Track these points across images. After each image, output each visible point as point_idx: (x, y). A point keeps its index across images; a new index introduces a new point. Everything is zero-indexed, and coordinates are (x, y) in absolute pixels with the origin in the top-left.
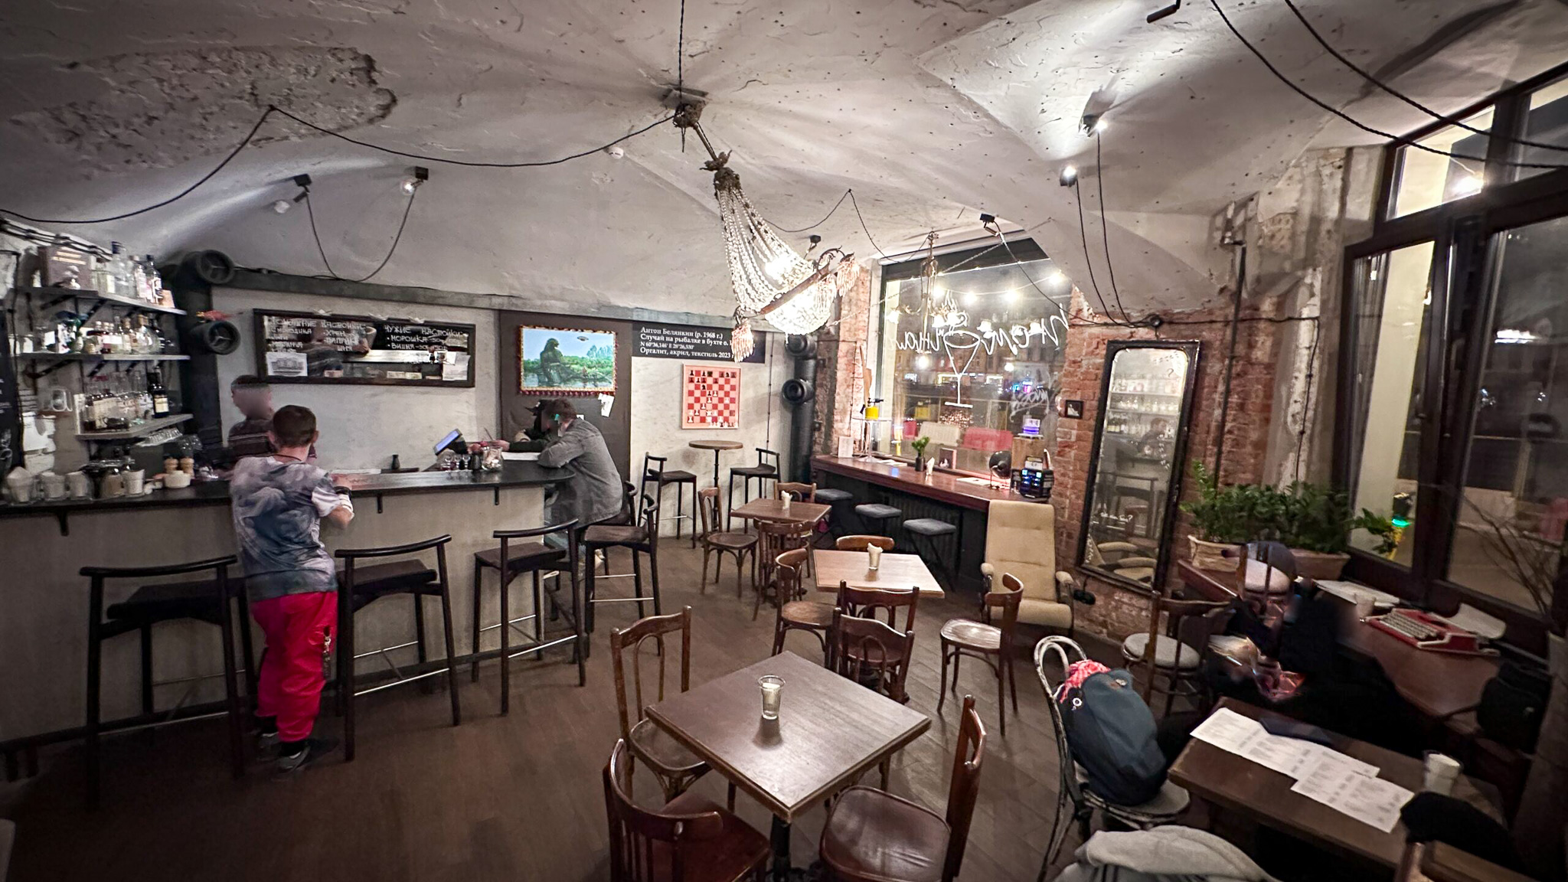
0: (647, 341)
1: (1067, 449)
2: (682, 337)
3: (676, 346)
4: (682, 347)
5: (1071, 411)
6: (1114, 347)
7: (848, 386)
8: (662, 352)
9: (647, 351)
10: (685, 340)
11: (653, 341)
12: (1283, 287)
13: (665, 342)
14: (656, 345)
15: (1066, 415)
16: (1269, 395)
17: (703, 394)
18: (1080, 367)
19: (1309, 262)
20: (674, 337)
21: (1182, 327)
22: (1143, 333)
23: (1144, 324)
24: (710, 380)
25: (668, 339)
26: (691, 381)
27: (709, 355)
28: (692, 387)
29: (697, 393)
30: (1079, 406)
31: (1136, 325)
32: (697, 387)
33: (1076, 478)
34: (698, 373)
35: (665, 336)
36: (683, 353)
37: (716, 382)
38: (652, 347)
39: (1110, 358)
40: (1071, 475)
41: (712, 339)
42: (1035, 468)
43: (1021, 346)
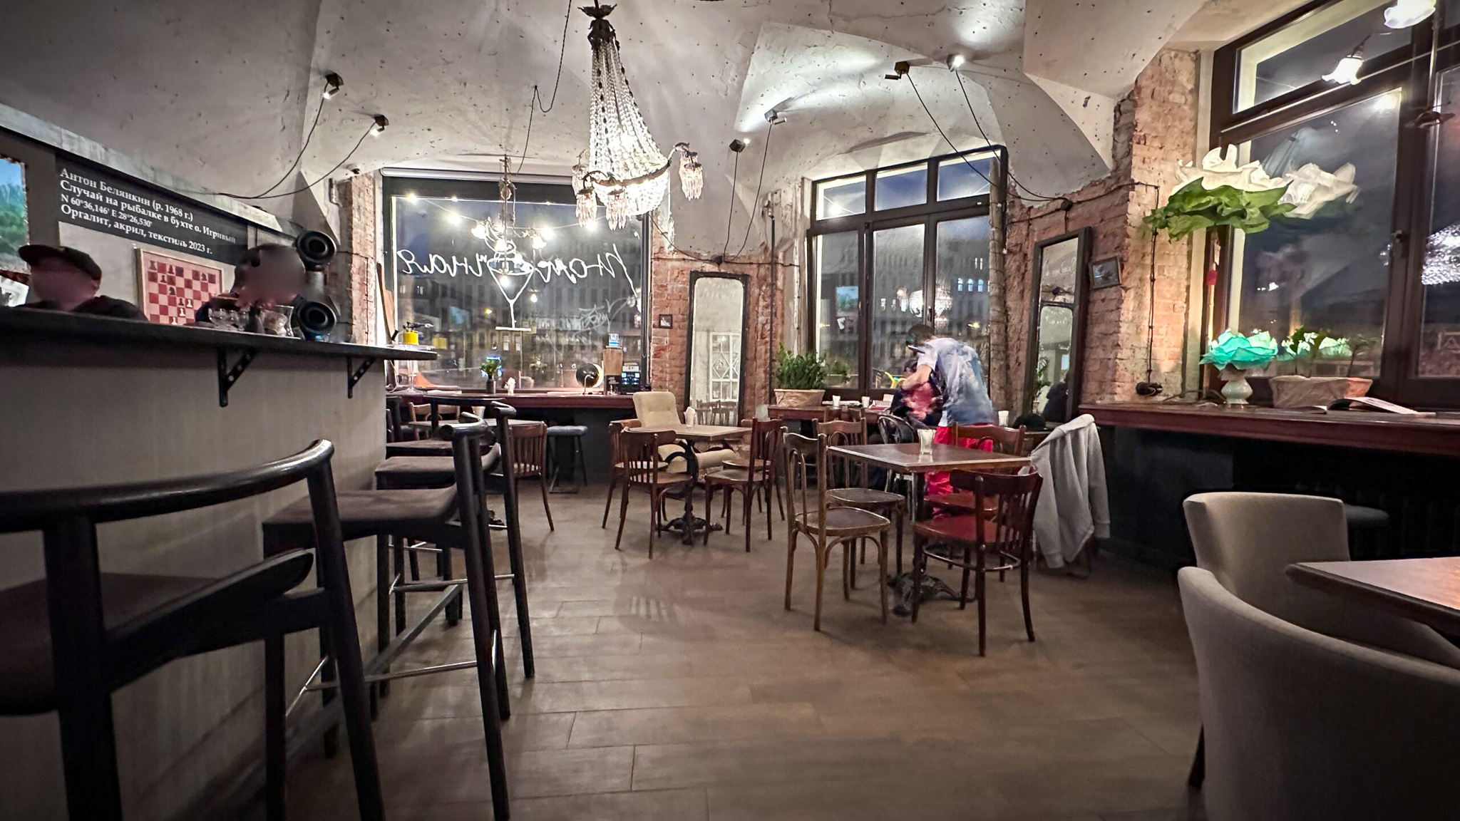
0: (71, 195)
1: (662, 352)
2: (132, 203)
3: (124, 216)
4: (134, 220)
5: (663, 323)
6: (695, 275)
7: (363, 310)
8: (101, 220)
9: (74, 214)
10: (136, 209)
11: (83, 197)
13: (103, 204)
14: (88, 206)
15: (660, 327)
16: (783, 308)
17: (172, 302)
18: (666, 290)
19: (796, 234)
20: (120, 199)
21: (735, 265)
22: (711, 268)
23: (711, 261)
24: (180, 282)
25: (109, 200)
26: (152, 278)
27: (175, 241)
28: (154, 288)
29: (163, 300)
30: (670, 318)
31: (705, 261)
32: (162, 290)
33: (671, 373)
34: (162, 268)
35: (105, 194)
36: (135, 230)
37: (188, 284)
38: (81, 208)
39: (692, 283)
40: (668, 370)
41: (178, 218)
42: (632, 370)
43: (579, 276)
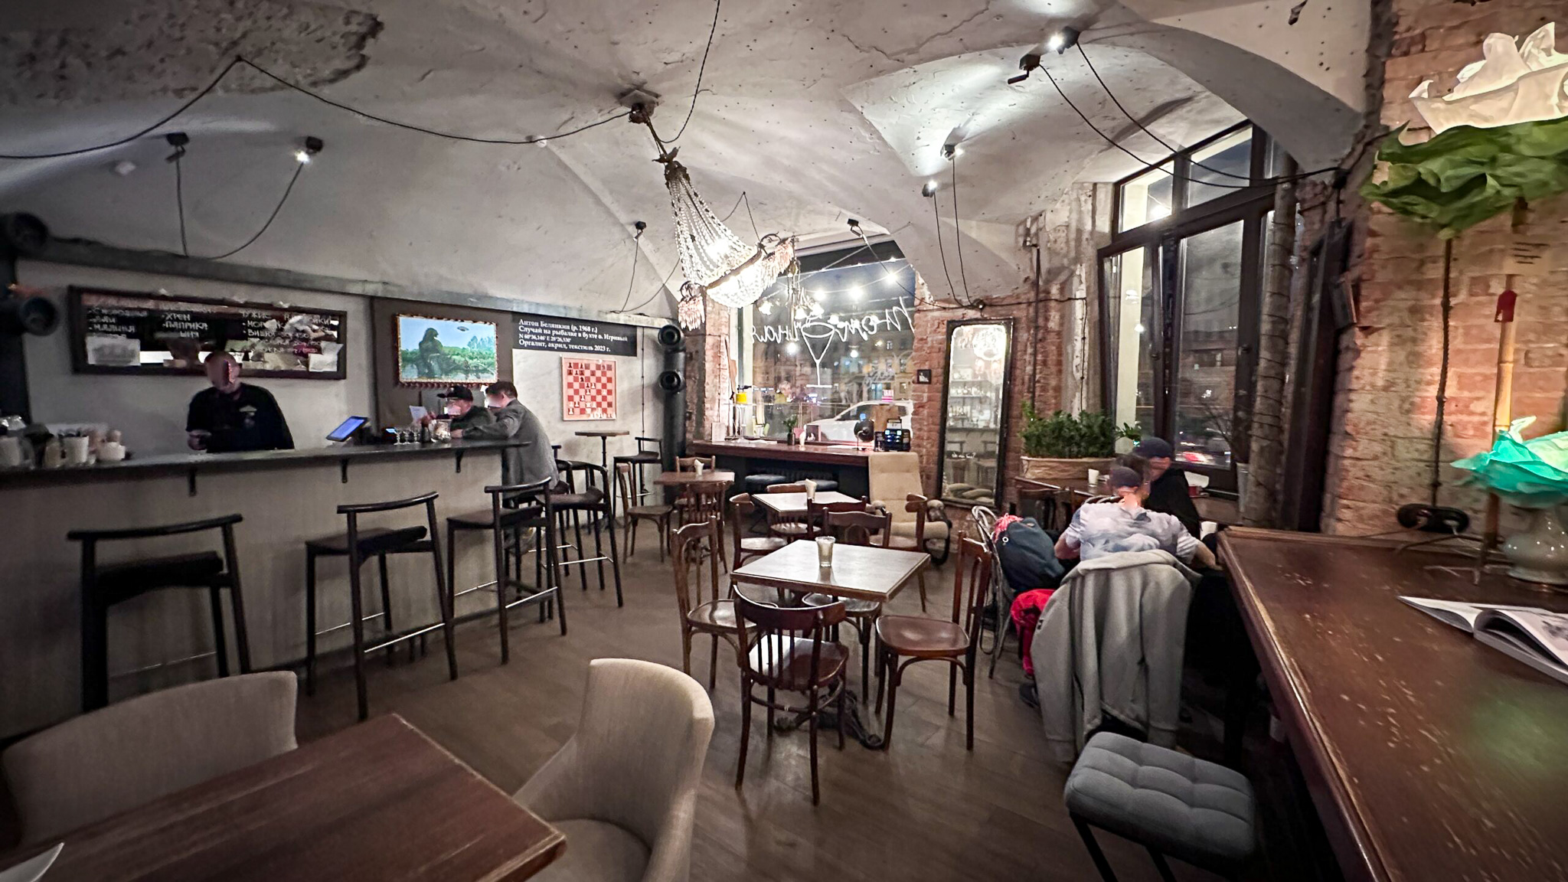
0: (525, 333)
1: (921, 409)
2: (559, 330)
3: (554, 339)
4: (560, 340)
5: (922, 379)
6: (952, 325)
7: (716, 376)
8: (540, 344)
9: (526, 343)
10: (562, 333)
11: (531, 333)
12: (1063, 277)
13: (543, 334)
14: (534, 337)
15: (919, 382)
16: (1060, 354)
17: (582, 386)
18: (926, 343)
19: (1077, 260)
20: (552, 329)
21: (999, 308)
22: (972, 314)
23: (972, 307)
24: (587, 373)
25: (545, 331)
26: (570, 373)
27: (585, 348)
28: (571, 379)
29: (576, 385)
30: (928, 373)
31: (967, 307)
32: (576, 380)
33: (930, 431)
34: (576, 365)
35: (543, 328)
36: (560, 346)
37: (593, 374)
38: (530, 340)
39: (949, 334)
40: (925, 428)
41: (587, 333)
42: (895, 428)
43: (870, 332)
